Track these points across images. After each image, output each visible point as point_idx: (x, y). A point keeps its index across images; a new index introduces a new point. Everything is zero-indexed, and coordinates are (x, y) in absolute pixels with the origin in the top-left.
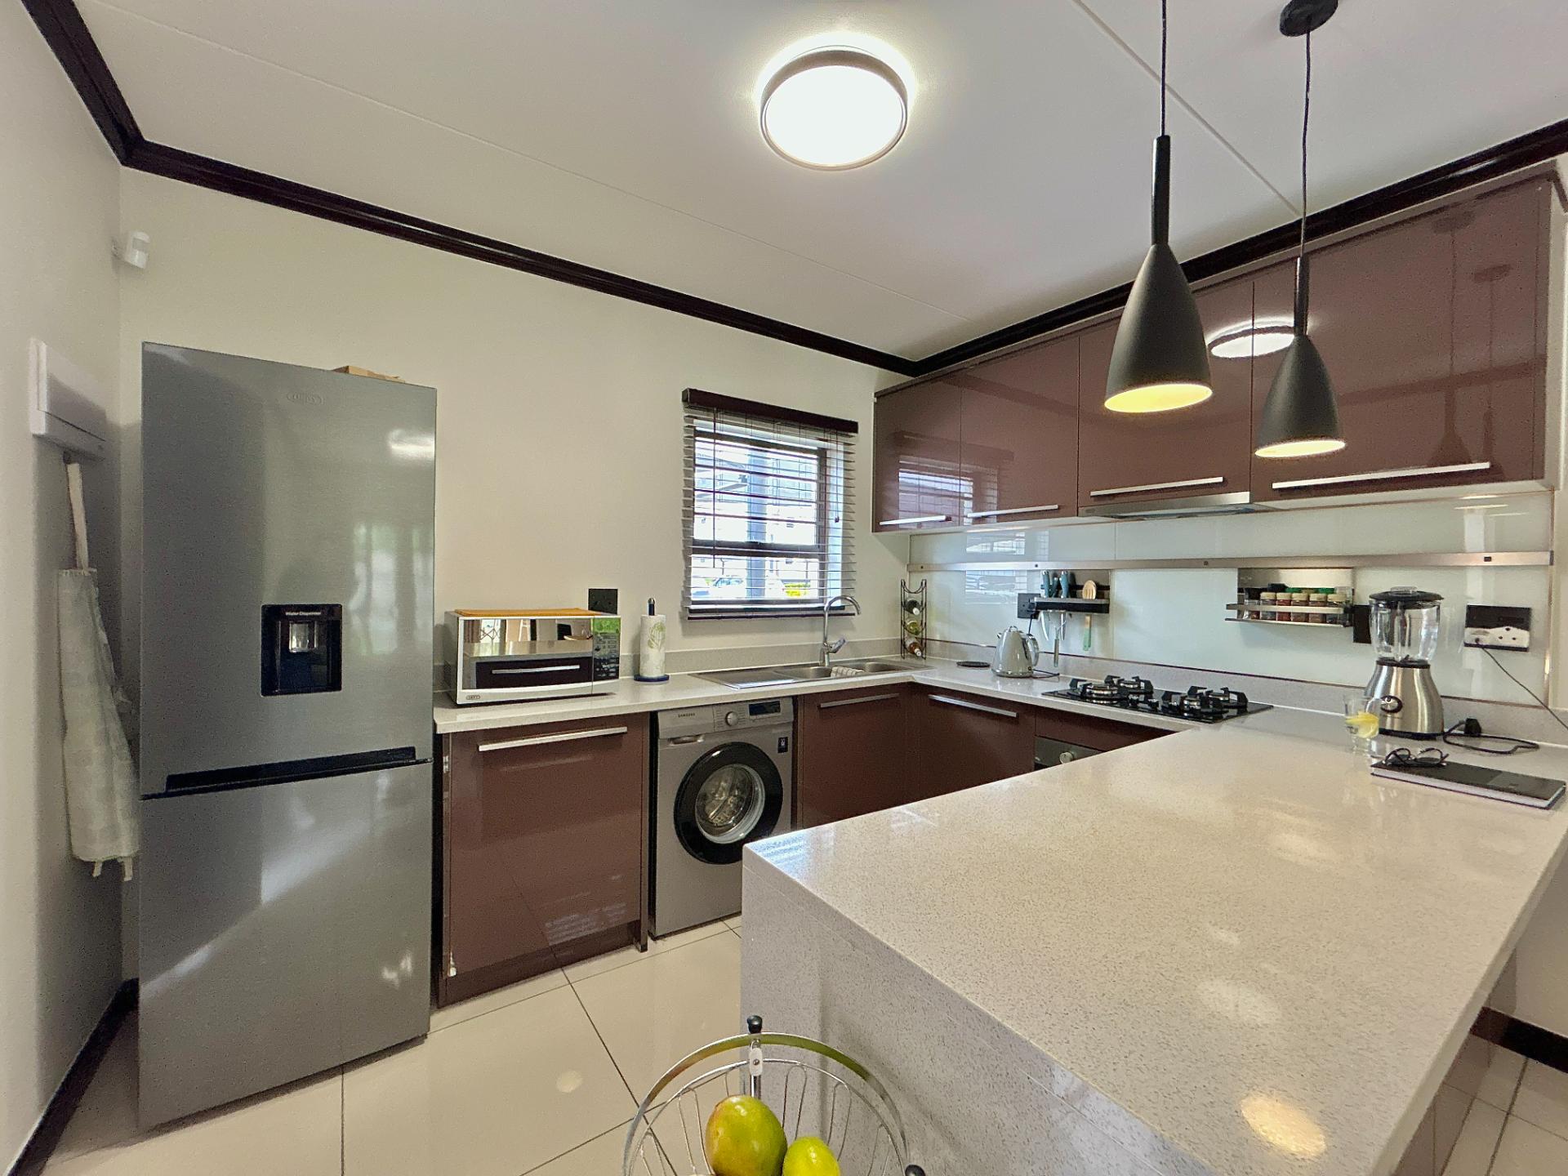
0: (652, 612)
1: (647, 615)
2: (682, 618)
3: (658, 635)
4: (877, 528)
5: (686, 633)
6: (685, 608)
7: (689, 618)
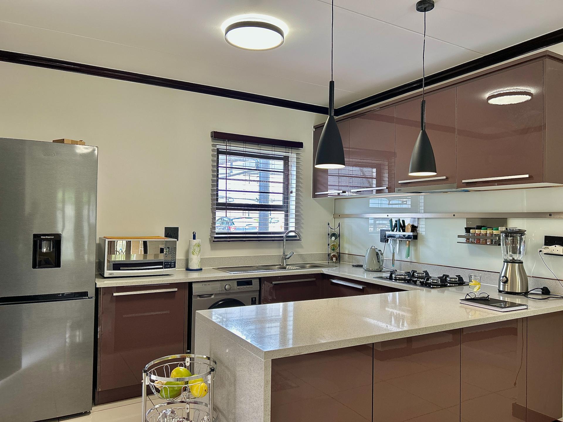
0: (194, 238)
1: (192, 240)
2: (210, 241)
3: (197, 249)
4: (315, 196)
5: (213, 248)
6: (212, 237)
7: (214, 241)
